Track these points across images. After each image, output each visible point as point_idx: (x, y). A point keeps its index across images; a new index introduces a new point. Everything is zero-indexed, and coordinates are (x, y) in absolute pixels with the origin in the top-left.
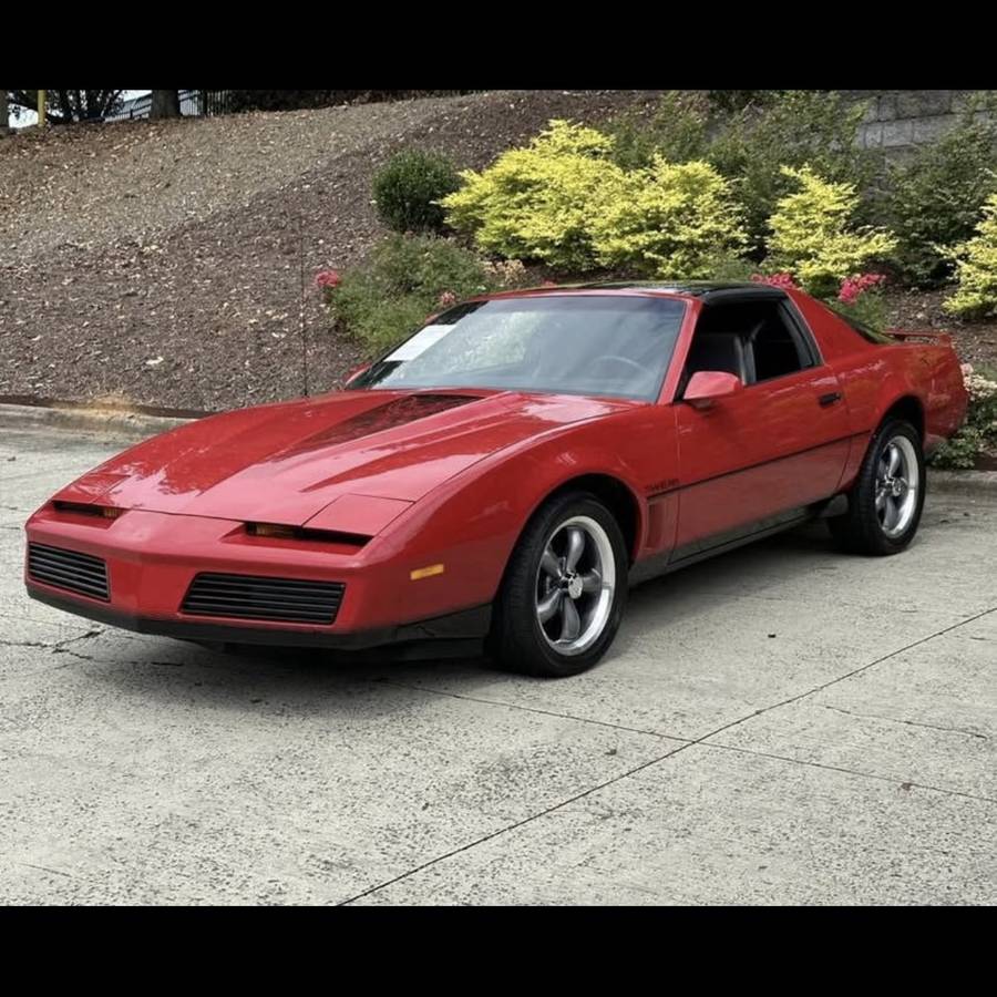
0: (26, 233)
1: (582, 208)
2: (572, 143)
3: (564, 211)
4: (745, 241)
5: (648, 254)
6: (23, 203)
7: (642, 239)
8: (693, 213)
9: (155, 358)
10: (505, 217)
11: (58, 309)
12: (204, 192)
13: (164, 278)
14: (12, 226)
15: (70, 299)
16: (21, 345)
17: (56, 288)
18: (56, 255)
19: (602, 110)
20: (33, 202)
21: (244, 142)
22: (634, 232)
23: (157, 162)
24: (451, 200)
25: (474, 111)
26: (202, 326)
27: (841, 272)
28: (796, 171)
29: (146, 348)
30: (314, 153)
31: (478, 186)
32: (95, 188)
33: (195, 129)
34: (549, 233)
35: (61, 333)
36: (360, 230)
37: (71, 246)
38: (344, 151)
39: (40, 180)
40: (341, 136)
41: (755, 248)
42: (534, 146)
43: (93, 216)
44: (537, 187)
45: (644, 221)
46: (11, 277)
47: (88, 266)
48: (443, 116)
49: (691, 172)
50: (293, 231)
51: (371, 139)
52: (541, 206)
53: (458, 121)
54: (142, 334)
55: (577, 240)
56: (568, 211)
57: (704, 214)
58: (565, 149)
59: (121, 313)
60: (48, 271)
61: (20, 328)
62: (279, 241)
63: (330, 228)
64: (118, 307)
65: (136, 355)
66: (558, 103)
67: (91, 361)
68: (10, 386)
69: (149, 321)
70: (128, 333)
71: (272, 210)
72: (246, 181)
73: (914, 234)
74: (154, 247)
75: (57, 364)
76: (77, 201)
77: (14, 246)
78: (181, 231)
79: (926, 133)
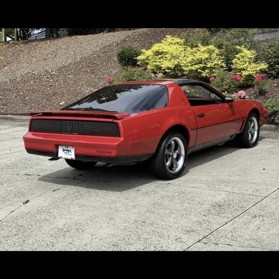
0: (17, 70)
1: (178, 59)
2: (173, 42)
3: (173, 60)
4: (225, 66)
5: (199, 70)
6: (15, 62)
7: (197, 66)
8: (211, 59)
9: (62, 102)
10: (156, 62)
11: (31, 90)
12: (66, 58)
13: (59, 81)
14: (13, 68)
15: (34, 87)
16: (23, 100)
17: (29, 84)
18: (27, 75)
19: (174, 33)
20: (18, 61)
21: (75, 44)
22: (195, 64)
23: (51, 50)
24: (139, 58)
25: (139, 34)
26: (74, 93)
27: (254, 74)
28: (240, 47)
29: (59, 100)
30: (95, 46)
31: (146, 54)
32: (35, 57)
33: (61, 41)
34: (169, 66)
35: (34, 96)
36: (112, 66)
37: (31, 73)
38: (104, 45)
39: (19, 56)
40: (102, 41)
41: (228, 68)
42: (163, 43)
43: (36, 64)
44: (164, 53)
45: (198, 62)
46: (16, 82)
47: (37, 78)
48: (130, 35)
49: (210, 48)
50: (93, 67)
51: (111, 42)
52: (166, 58)
53: (135, 37)
54: (57, 96)
55: (177, 67)
56: (174, 60)
57: (214, 59)
58: (171, 43)
59: (50, 90)
60: (26, 80)
61: (22, 95)
62: (89, 70)
63: (103, 66)
64: (49, 89)
65: (56, 102)
66: (162, 31)
67: (44, 103)
68: (22, 111)
69: (58, 92)
70: (53, 96)
71: (86, 62)
72: (77, 54)
73: (272, 63)
74: (54, 73)
75: (34, 105)
76: (30, 61)
77: (14, 73)
78: (61, 68)
79: (271, 37)
